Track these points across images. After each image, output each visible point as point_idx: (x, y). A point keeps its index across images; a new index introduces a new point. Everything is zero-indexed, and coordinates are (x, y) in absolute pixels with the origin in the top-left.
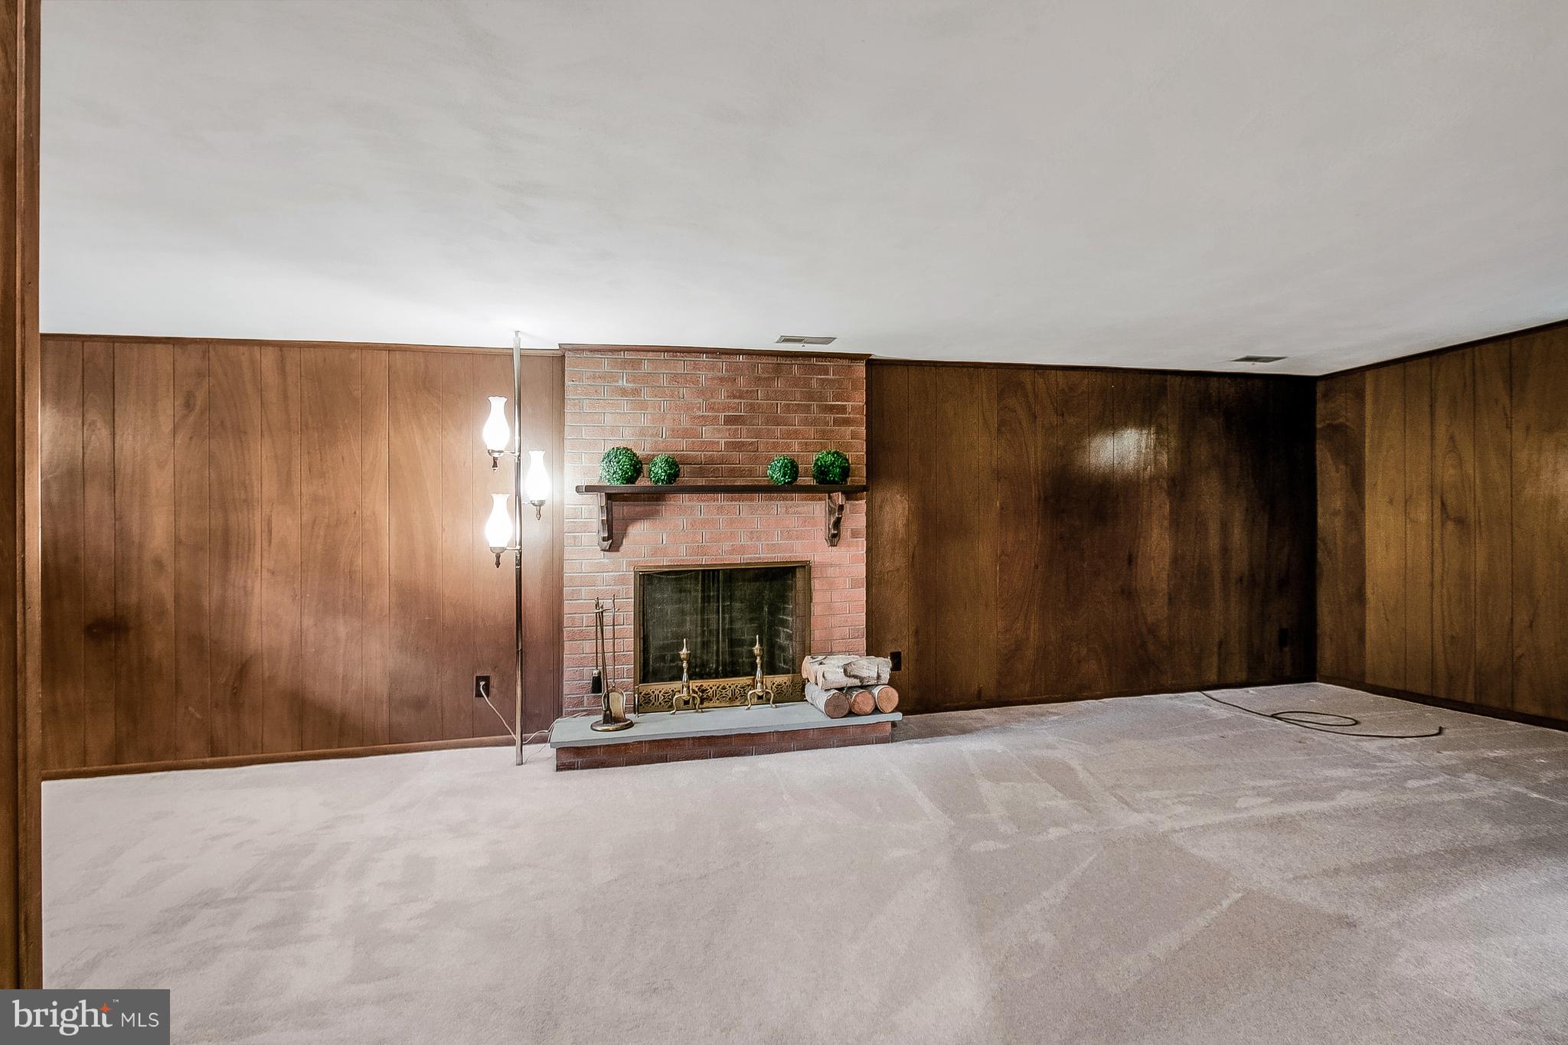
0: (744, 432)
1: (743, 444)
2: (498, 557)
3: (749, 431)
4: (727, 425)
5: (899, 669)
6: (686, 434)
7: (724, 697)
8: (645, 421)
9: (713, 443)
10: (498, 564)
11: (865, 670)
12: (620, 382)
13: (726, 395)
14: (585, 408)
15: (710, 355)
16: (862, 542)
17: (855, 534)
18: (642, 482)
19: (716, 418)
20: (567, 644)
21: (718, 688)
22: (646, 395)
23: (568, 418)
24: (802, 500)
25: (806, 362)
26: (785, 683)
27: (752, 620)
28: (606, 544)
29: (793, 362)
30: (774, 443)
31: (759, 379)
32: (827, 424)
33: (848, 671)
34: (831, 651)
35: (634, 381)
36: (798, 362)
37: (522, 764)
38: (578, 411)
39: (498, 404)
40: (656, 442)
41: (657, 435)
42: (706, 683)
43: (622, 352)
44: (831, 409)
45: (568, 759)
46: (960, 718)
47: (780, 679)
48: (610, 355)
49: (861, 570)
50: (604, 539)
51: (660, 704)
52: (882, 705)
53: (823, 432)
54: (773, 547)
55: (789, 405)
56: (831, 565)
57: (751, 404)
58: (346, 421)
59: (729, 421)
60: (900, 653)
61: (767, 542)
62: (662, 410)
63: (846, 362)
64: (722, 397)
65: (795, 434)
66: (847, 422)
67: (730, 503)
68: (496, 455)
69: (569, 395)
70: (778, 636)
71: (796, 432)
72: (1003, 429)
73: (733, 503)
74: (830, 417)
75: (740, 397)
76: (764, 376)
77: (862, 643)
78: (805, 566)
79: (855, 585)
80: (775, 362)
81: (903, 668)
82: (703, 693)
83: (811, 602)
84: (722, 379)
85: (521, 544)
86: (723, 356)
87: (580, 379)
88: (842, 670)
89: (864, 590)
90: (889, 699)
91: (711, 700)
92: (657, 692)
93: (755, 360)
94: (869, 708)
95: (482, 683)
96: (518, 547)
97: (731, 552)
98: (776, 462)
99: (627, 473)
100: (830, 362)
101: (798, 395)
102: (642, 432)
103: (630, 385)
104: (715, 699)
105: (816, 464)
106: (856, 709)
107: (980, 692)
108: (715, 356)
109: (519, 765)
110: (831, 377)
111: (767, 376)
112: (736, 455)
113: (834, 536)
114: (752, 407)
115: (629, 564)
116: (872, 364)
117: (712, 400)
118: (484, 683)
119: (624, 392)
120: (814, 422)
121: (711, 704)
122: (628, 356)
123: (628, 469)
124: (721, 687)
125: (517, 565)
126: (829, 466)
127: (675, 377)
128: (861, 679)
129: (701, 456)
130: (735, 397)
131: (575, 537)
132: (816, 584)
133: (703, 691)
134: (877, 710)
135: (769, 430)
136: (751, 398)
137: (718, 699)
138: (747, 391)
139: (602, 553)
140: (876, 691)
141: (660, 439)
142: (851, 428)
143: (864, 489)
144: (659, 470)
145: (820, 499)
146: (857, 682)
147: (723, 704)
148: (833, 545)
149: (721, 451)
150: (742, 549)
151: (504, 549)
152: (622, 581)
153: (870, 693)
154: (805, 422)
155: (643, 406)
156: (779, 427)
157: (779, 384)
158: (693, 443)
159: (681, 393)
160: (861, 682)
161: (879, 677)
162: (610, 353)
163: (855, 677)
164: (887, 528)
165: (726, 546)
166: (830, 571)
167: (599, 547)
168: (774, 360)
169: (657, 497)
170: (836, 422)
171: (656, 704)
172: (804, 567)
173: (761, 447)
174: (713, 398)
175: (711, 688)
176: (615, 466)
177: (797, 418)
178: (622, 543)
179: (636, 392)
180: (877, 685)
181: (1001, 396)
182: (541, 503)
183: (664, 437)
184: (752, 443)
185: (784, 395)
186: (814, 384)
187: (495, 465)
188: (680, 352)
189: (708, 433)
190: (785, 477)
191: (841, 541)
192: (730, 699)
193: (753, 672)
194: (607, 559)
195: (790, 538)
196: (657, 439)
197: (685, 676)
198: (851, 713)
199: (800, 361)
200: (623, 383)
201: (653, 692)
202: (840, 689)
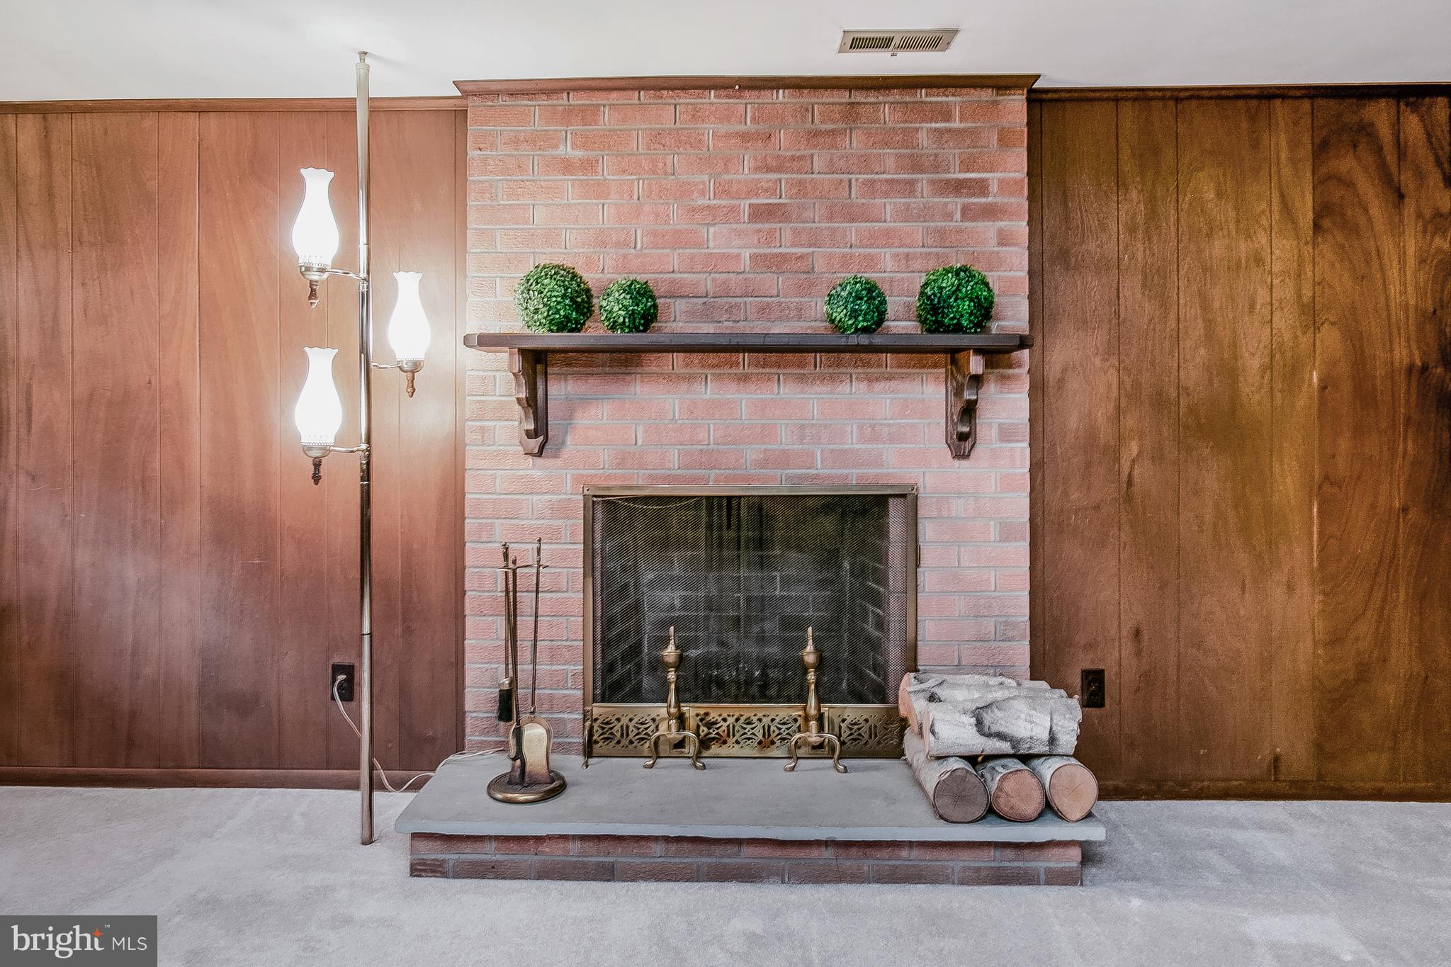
0: (787, 235)
1: (785, 258)
2: (317, 465)
3: (796, 232)
4: (755, 222)
5: (1101, 704)
6: (678, 240)
7: (749, 739)
8: (605, 215)
9: (726, 257)
10: (316, 478)
11: (1021, 723)
12: (562, 148)
13: (752, 165)
14: (500, 195)
15: (722, 92)
16: (1021, 451)
17: (1006, 434)
18: (595, 332)
19: (733, 210)
20: (470, 621)
21: (737, 720)
22: (607, 170)
23: (472, 216)
24: (899, 366)
25: (907, 99)
26: (867, 721)
27: (823, 583)
28: (534, 444)
29: (881, 99)
30: (844, 256)
31: (816, 134)
32: (949, 216)
33: (987, 722)
34: (959, 665)
35: (584, 146)
36: (891, 99)
37: (371, 842)
38: (489, 202)
39: (317, 182)
40: (625, 257)
41: (625, 244)
42: (716, 712)
43: (565, 95)
44: (958, 187)
45: (432, 852)
46: (1235, 823)
47: (853, 712)
48: (543, 101)
49: (1018, 507)
50: (529, 435)
51: (631, 742)
52: (1061, 802)
53: (941, 233)
54: (840, 457)
55: (873, 182)
56: (960, 495)
57: (800, 183)
58: (137, 231)
59: (759, 214)
60: (1102, 671)
61: (831, 447)
62: (635, 197)
63: (987, 95)
64: (744, 171)
65: (888, 238)
66: (990, 212)
67: (761, 370)
68: (315, 276)
69: (474, 177)
70: (865, 620)
71: (887, 233)
72: (1326, 223)
73: (767, 370)
74: (955, 203)
75: (779, 169)
76: (824, 127)
77: (1021, 652)
78: (909, 497)
79: (1007, 535)
80: (846, 100)
81: (1107, 701)
82: (709, 729)
83: (917, 566)
84: (745, 137)
85: (368, 441)
86: (747, 94)
87: (493, 146)
88: (973, 720)
89: (1025, 546)
90: (1075, 792)
91: (725, 742)
92: (625, 721)
93: (806, 98)
94: (1033, 806)
95: (341, 677)
96: (364, 446)
97: (763, 464)
98: (839, 289)
99: (558, 312)
100: (953, 95)
101: (890, 163)
102: (601, 240)
103: (579, 153)
104: (731, 741)
105: (922, 294)
106: (1003, 805)
107: (1277, 759)
108: (730, 92)
109: (364, 843)
110: (957, 124)
111: (830, 126)
112: (772, 282)
113: (963, 437)
114: (801, 188)
115: (576, 479)
116: (1041, 101)
117: (726, 177)
118: (344, 677)
119: (567, 166)
120: (925, 214)
121: (724, 751)
122: (576, 100)
123: (559, 303)
124: (742, 719)
125: (362, 479)
126: (949, 297)
127: (657, 137)
128: (1015, 742)
129: (707, 282)
130: (769, 169)
131: (483, 429)
132: (928, 531)
133: (710, 725)
134: (1049, 809)
135: (834, 231)
136: (799, 171)
137: (737, 742)
138: (793, 158)
139: (530, 459)
140: (1047, 769)
141: (633, 251)
142: (1000, 224)
143: (1023, 342)
144: (614, 305)
145: (935, 366)
146: (1005, 747)
147: (747, 751)
148: (961, 455)
149: (744, 272)
150: (784, 459)
151: (326, 450)
152: (561, 510)
153: (1035, 773)
154: (906, 215)
155: (600, 191)
156: (854, 224)
157: (856, 143)
158: (692, 258)
159: (669, 164)
160: (1013, 747)
161: (1052, 740)
162: (544, 97)
163: (1001, 736)
164: (1073, 421)
165: (752, 453)
166: (958, 507)
167: (520, 448)
168: (843, 97)
169: (626, 360)
170: (966, 213)
171: (625, 742)
172: (904, 496)
173: (820, 266)
174: (727, 172)
175: (725, 720)
176: (535, 302)
177: (889, 205)
178: (563, 443)
179: (589, 166)
180: (1051, 755)
181: (1321, 149)
182: (415, 367)
183: (639, 246)
184: (800, 257)
185: (865, 163)
186: (923, 138)
187: (313, 294)
188: (668, 89)
189: (718, 239)
190: (856, 318)
191: (978, 447)
192: (760, 743)
193: (803, 698)
194: (536, 470)
195: (875, 439)
196: (625, 251)
197: (672, 697)
198: (992, 813)
199: (895, 96)
200: (566, 150)
201: (618, 720)
202: (972, 760)
